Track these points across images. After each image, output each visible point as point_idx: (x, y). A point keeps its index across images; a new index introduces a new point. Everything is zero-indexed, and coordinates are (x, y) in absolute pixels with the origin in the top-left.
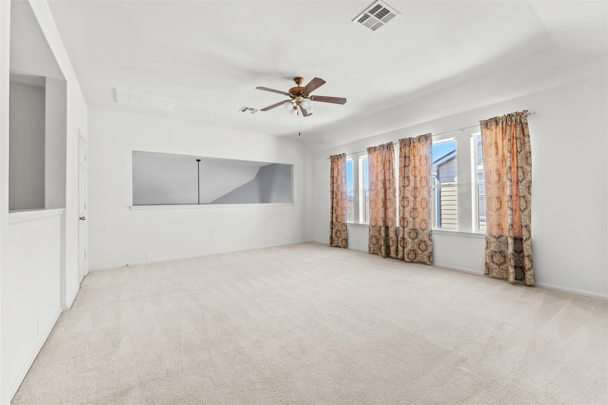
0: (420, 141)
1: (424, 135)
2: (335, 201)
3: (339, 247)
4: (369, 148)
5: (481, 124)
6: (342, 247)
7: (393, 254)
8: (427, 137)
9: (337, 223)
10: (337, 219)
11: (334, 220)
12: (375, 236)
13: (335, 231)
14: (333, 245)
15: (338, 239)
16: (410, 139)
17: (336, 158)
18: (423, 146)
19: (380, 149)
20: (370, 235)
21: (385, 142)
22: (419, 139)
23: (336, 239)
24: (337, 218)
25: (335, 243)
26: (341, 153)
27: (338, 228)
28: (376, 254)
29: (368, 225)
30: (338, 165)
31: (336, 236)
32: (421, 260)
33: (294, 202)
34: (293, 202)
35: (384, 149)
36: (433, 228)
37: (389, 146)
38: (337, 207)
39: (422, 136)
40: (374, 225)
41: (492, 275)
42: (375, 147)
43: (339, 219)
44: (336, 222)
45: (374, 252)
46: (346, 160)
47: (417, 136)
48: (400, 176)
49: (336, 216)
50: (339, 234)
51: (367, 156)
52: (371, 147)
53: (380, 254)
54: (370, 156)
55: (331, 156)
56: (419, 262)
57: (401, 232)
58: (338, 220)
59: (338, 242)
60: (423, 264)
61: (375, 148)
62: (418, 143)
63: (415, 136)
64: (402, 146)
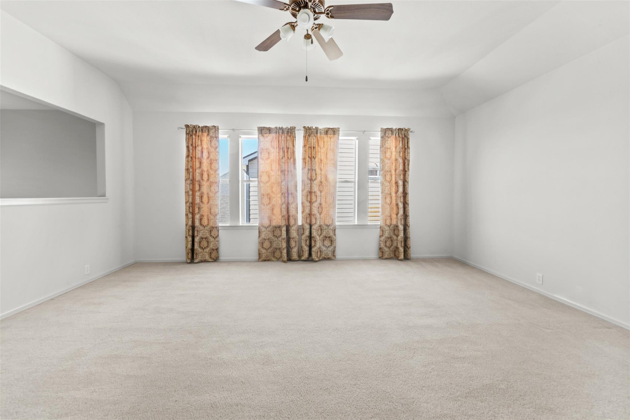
0: (327, 134)
1: (332, 129)
2: (199, 195)
3: (205, 261)
4: (261, 127)
5: (381, 131)
6: (210, 260)
7: (295, 256)
8: (335, 131)
9: (202, 228)
10: (201, 222)
11: (197, 223)
12: (268, 239)
13: (198, 240)
14: (196, 261)
15: (202, 251)
16: (317, 129)
17: (199, 131)
18: (330, 139)
19: (278, 132)
20: (260, 239)
21: (286, 125)
22: (327, 132)
23: (200, 250)
24: (201, 220)
25: (199, 257)
26: (209, 124)
27: (202, 235)
28: (268, 260)
29: (257, 226)
30: (201, 141)
31: (200, 247)
32: (325, 256)
33: (107, 195)
34: (104, 195)
35: (283, 133)
36: (337, 223)
37: (290, 132)
38: (201, 204)
39: (330, 128)
40: (267, 226)
41: (385, 257)
42: (270, 128)
43: (205, 222)
44: (200, 227)
45: (265, 259)
46: (219, 136)
47: (325, 127)
48: (304, 168)
49: (199, 217)
50: (204, 243)
51: (257, 136)
52: (264, 127)
53: (273, 259)
54: (262, 138)
55: (187, 126)
56: (324, 259)
57: (307, 230)
58: (203, 223)
59: (203, 254)
60: (327, 260)
61: (269, 130)
62: (325, 135)
63: (322, 126)
64: (307, 134)
